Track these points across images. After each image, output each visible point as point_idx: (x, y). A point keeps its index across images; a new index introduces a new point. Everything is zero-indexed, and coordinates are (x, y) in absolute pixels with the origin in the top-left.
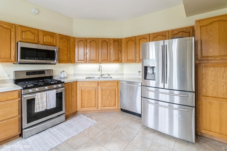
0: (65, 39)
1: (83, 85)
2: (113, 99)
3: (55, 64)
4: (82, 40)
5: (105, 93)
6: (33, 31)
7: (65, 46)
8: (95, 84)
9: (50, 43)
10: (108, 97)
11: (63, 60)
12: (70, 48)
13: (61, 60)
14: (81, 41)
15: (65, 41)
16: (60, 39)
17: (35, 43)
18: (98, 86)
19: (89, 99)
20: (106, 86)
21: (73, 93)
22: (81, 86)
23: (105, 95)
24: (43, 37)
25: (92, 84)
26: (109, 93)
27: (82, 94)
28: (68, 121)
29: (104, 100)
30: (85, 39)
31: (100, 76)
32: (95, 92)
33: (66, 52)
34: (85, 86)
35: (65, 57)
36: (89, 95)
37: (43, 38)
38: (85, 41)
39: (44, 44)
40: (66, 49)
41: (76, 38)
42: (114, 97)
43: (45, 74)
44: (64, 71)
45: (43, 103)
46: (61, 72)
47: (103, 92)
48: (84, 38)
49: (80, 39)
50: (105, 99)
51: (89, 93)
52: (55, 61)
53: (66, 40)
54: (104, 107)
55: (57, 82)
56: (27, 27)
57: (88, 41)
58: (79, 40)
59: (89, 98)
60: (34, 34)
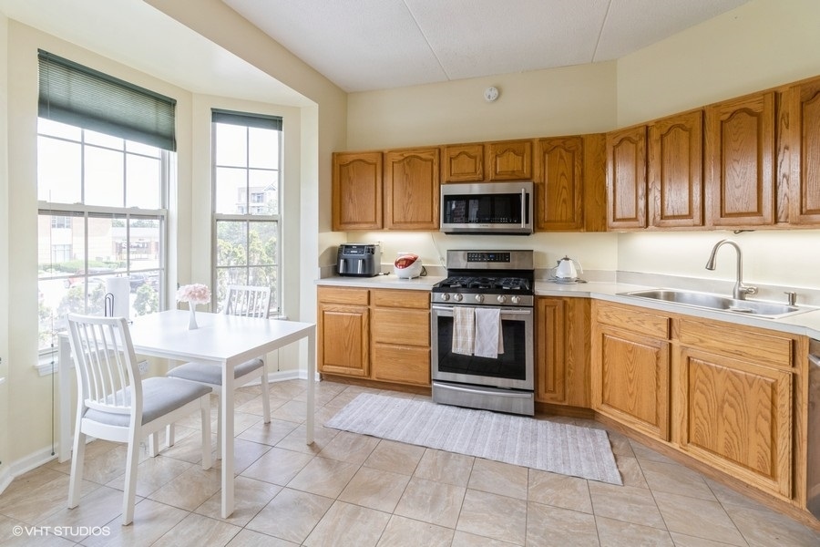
0: (563, 151)
1: (608, 317)
2: (757, 431)
3: (528, 234)
4: (629, 139)
5: (702, 382)
6: (472, 151)
7: (563, 174)
8: (655, 325)
9: (514, 171)
10: (721, 409)
11: (553, 219)
12: (582, 176)
13: (549, 221)
14: (624, 143)
15: (561, 157)
16: (545, 153)
17: (476, 179)
18: (670, 338)
19: (631, 381)
20: (708, 347)
21: (571, 336)
22: (605, 320)
23: (702, 392)
24: (494, 160)
25: (642, 322)
26: (731, 389)
27: (606, 350)
28: (544, 422)
29: (698, 412)
30: (642, 131)
31: (730, 297)
32: (658, 358)
33: (565, 194)
34: (616, 322)
35: (563, 211)
36: (631, 363)
37: (496, 162)
38: (640, 139)
39: (498, 177)
40: (564, 182)
41: (610, 134)
42: (765, 426)
43: (509, 261)
44: (567, 259)
45: (465, 335)
46: (559, 262)
47: (696, 371)
48: (635, 128)
49: (622, 136)
50: (706, 410)
51: (631, 356)
52: (523, 225)
53: (565, 150)
54: (699, 449)
55: (519, 288)
56: (461, 145)
57: (655, 135)
58: (616, 141)
59: (631, 376)
60: (475, 158)
